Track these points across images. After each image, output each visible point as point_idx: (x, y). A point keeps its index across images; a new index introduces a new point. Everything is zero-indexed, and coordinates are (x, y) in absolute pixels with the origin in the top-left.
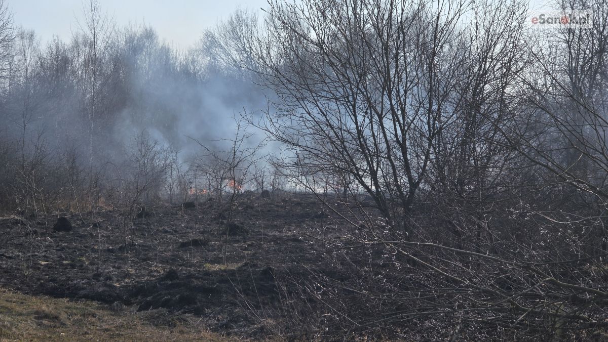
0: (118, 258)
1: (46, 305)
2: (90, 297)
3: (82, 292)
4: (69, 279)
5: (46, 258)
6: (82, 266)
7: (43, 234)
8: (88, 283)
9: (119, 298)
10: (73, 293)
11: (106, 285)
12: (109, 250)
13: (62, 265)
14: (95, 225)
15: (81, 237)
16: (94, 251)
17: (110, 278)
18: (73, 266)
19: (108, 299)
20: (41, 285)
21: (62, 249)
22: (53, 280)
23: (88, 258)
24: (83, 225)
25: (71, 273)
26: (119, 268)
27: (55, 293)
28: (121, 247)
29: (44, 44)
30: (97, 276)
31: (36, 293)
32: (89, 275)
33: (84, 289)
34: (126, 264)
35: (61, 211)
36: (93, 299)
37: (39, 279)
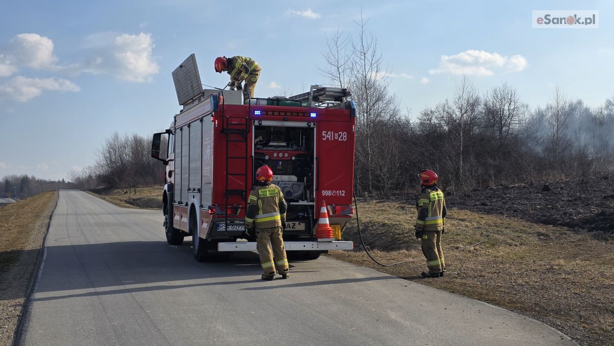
0: (574, 204)
1: (542, 229)
2: (563, 225)
3: (559, 222)
4: (552, 215)
5: (540, 204)
6: (557, 208)
7: (537, 193)
8: (561, 217)
9: (577, 225)
10: (554, 223)
11: (570, 218)
12: (569, 200)
13: (547, 208)
14: (562, 188)
15: (555, 194)
16: (563, 201)
17: (572, 215)
18: (553, 209)
19: (572, 226)
20: (539, 218)
21: (547, 200)
22: (544, 216)
23: (560, 205)
24: (555, 188)
25: (552, 212)
26: (575, 209)
27: (546, 222)
28: (575, 199)
29: (533, 110)
30: (565, 214)
31: (536, 222)
32: (562, 213)
33: (560, 220)
34: (578, 207)
35: (544, 181)
36: (564, 226)
37: (537, 215)
